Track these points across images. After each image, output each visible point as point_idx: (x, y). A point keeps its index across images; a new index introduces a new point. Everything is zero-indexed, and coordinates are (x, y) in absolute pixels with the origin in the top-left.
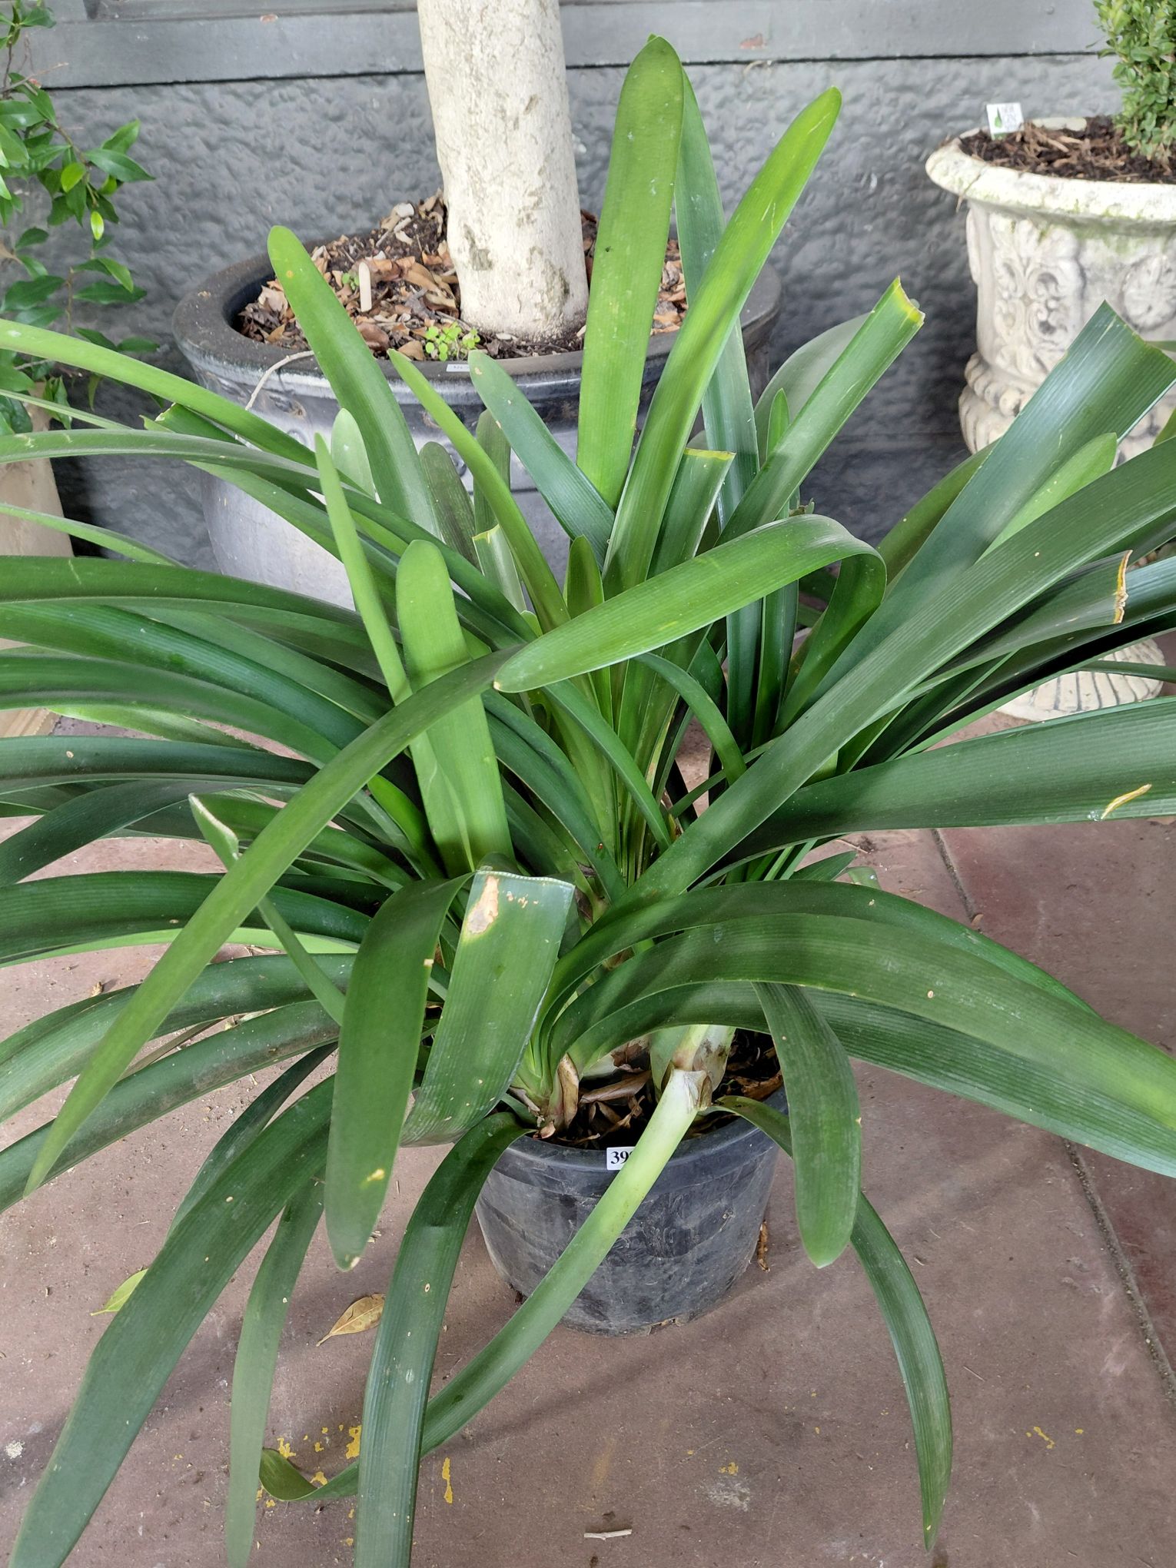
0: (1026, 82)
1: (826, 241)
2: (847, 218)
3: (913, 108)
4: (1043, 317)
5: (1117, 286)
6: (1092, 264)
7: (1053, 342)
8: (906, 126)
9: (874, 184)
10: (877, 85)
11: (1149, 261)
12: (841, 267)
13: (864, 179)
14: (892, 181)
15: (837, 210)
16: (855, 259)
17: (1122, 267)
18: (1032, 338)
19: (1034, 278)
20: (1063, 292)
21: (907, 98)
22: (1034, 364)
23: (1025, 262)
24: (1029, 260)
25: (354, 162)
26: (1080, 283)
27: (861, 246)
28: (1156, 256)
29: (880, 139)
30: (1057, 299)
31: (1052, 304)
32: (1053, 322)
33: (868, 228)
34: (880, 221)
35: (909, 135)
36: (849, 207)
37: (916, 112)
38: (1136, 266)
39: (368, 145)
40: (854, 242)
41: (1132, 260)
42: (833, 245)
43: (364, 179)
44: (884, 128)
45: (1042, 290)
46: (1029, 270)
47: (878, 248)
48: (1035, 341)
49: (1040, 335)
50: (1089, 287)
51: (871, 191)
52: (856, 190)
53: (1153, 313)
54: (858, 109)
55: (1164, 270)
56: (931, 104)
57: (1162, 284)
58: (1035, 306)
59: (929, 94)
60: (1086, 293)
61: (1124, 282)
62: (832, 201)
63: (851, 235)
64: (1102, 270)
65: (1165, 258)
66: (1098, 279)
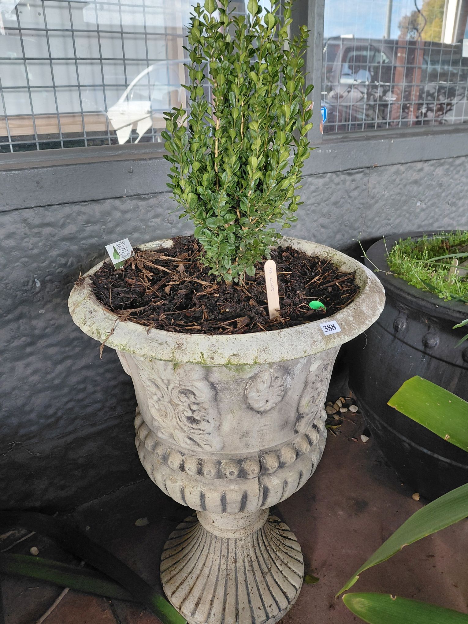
1: (13, 326)
2: (24, 309)
3: (54, 236)
4: (190, 414)
5: (241, 391)
6: (219, 381)
7: (200, 430)
8: (51, 247)
9: (38, 285)
10: (23, 224)
11: (261, 375)
12: (29, 340)
13: (30, 283)
14: (51, 281)
15: (15, 307)
16: (37, 332)
17: (242, 380)
18: (184, 427)
19: (175, 392)
20: (200, 400)
21: (47, 230)
22: (189, 441)
23: (166, 382)
24: (169, 381)
26: (213, 393)
27: (39, 324)
28: (266, 371)
29: (34, 258)
30: (198, 404)
31: (194, 407)
32: (197, 416)
33: (42, 311)
34: (49, 306)
35: (54, 253)
36: (23, 302)
37: (56, 238)
38: (252, 378)
40: (34, 322)
41: (249, 375)
42: (19, 328)
44: (35, 251)
45: (184, 399)
46: (170, 387)
47: (52, 322)
48: (186, 429)
49: (190, 425)
50: (220, 394)
51: (37, 290)
52: (26, 291)
53: (269, 403)
54: (11, 243)
55: (273, 378)
56: (66, 231)
57: (273, 386)
58: (181, 408)
59: (63, 226)
60: (219, 398)
61: (245, 389)
62: (9, 302)
63: (31, 318)
64: (228, 383)
65: (272, 371)
66: (225, 389)
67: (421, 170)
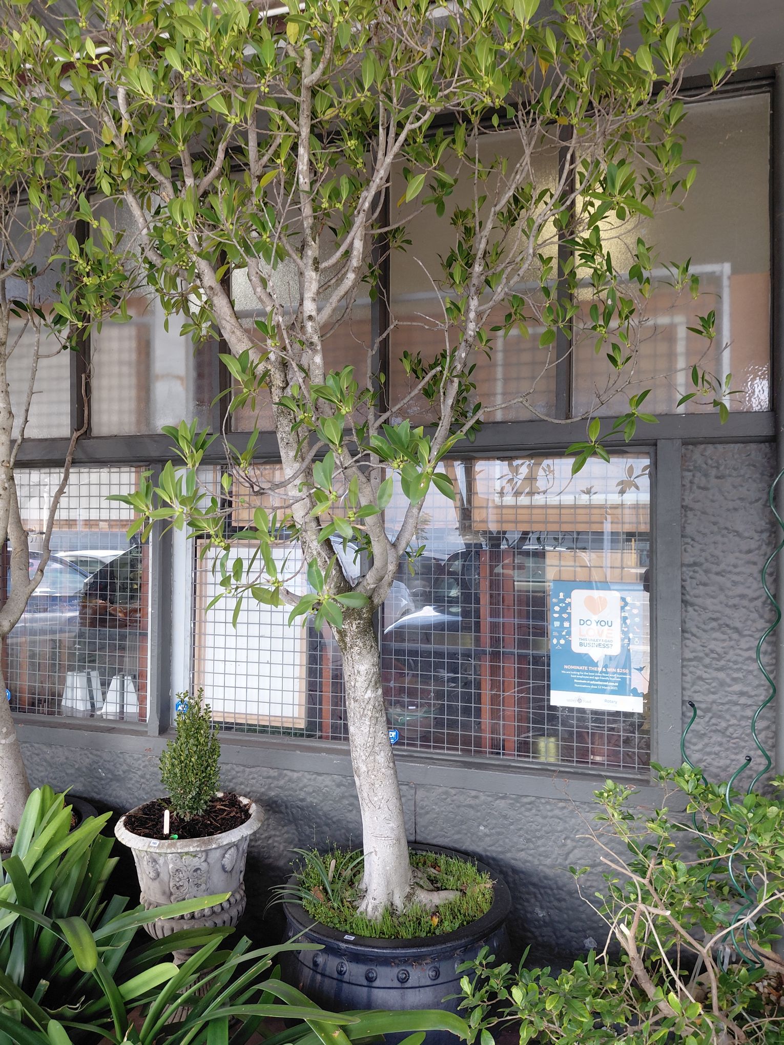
0: (238, 772)
25: (41, 769)
39: (44, 763)
43: (43, 774)
67: (476, 797)
